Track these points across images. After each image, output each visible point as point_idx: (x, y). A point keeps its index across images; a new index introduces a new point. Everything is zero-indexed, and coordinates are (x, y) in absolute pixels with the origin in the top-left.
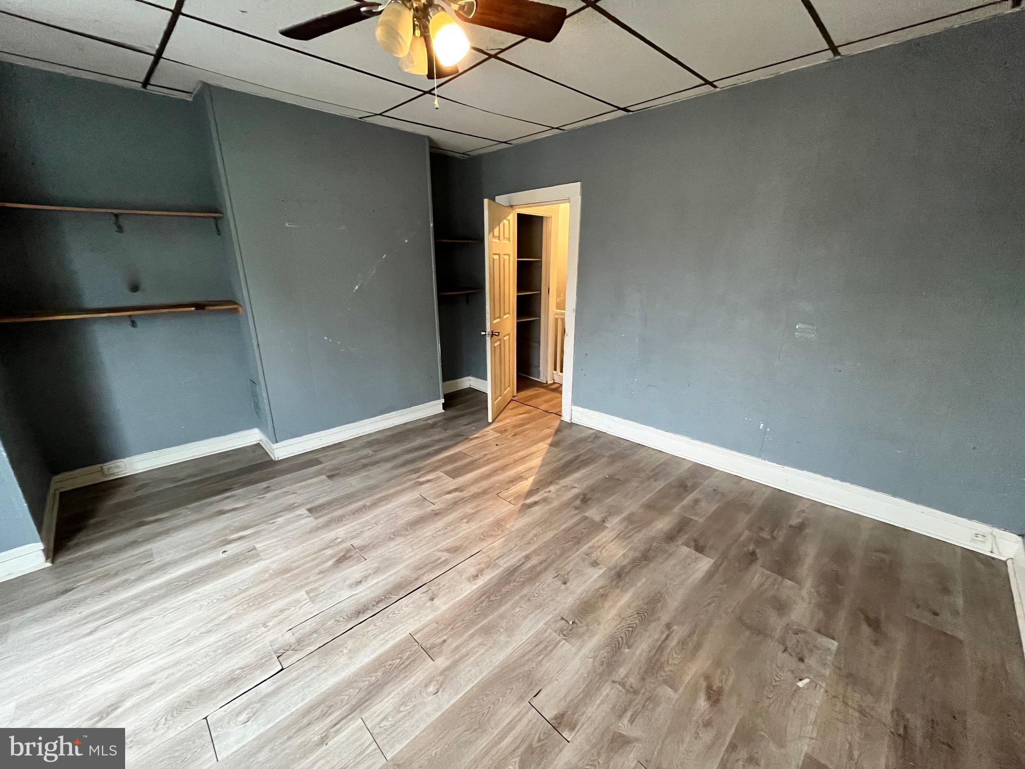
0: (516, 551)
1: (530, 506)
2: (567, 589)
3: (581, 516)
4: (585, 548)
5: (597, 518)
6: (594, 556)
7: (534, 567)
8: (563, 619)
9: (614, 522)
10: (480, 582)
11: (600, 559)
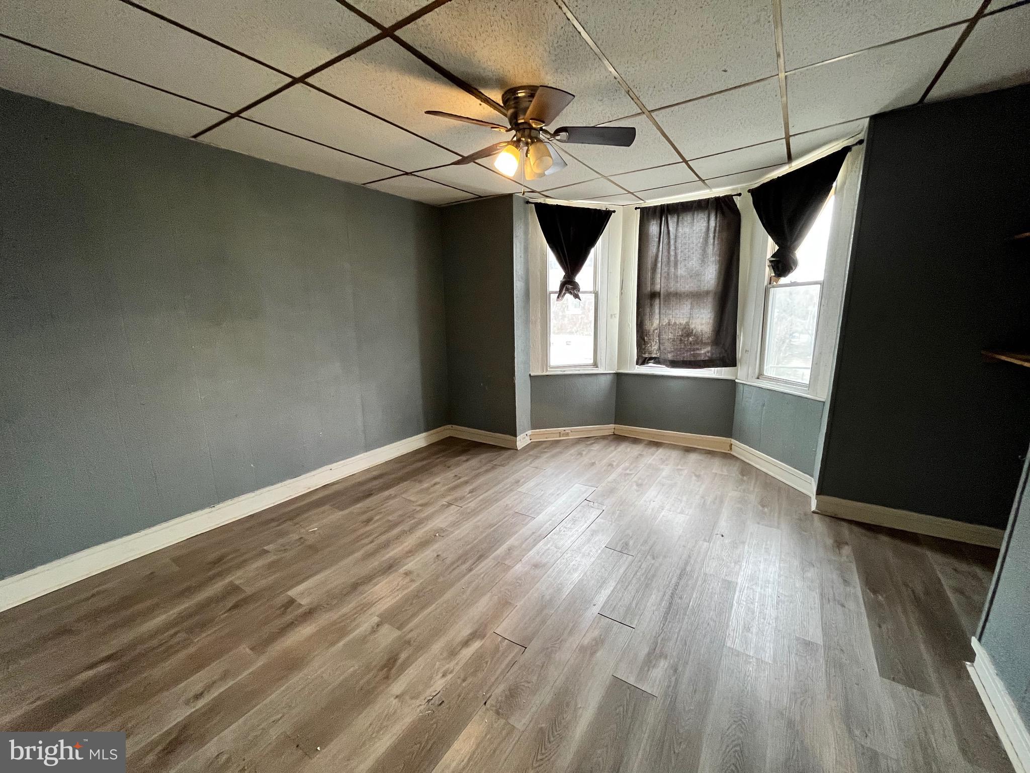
0: (482, 574)
1: (475, 635)
2: (437, 553)
3: (404, 630)
4: (414, 586)
5: (385, 629)
6: (408, 579)
7: (464, 563)
8: (443, 536)
9: (366, 625)
10: (504, 547)
11: (401, 578)
